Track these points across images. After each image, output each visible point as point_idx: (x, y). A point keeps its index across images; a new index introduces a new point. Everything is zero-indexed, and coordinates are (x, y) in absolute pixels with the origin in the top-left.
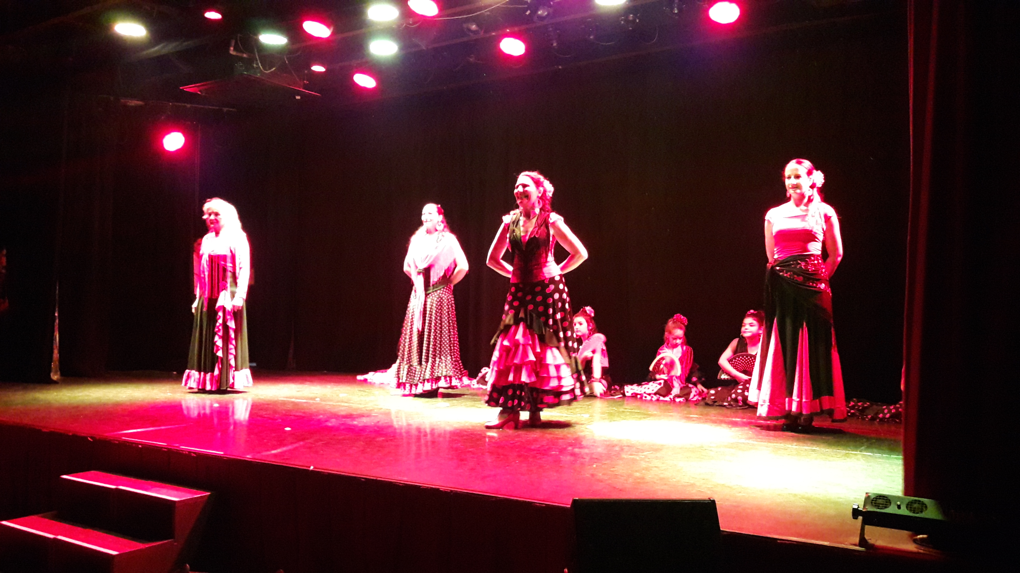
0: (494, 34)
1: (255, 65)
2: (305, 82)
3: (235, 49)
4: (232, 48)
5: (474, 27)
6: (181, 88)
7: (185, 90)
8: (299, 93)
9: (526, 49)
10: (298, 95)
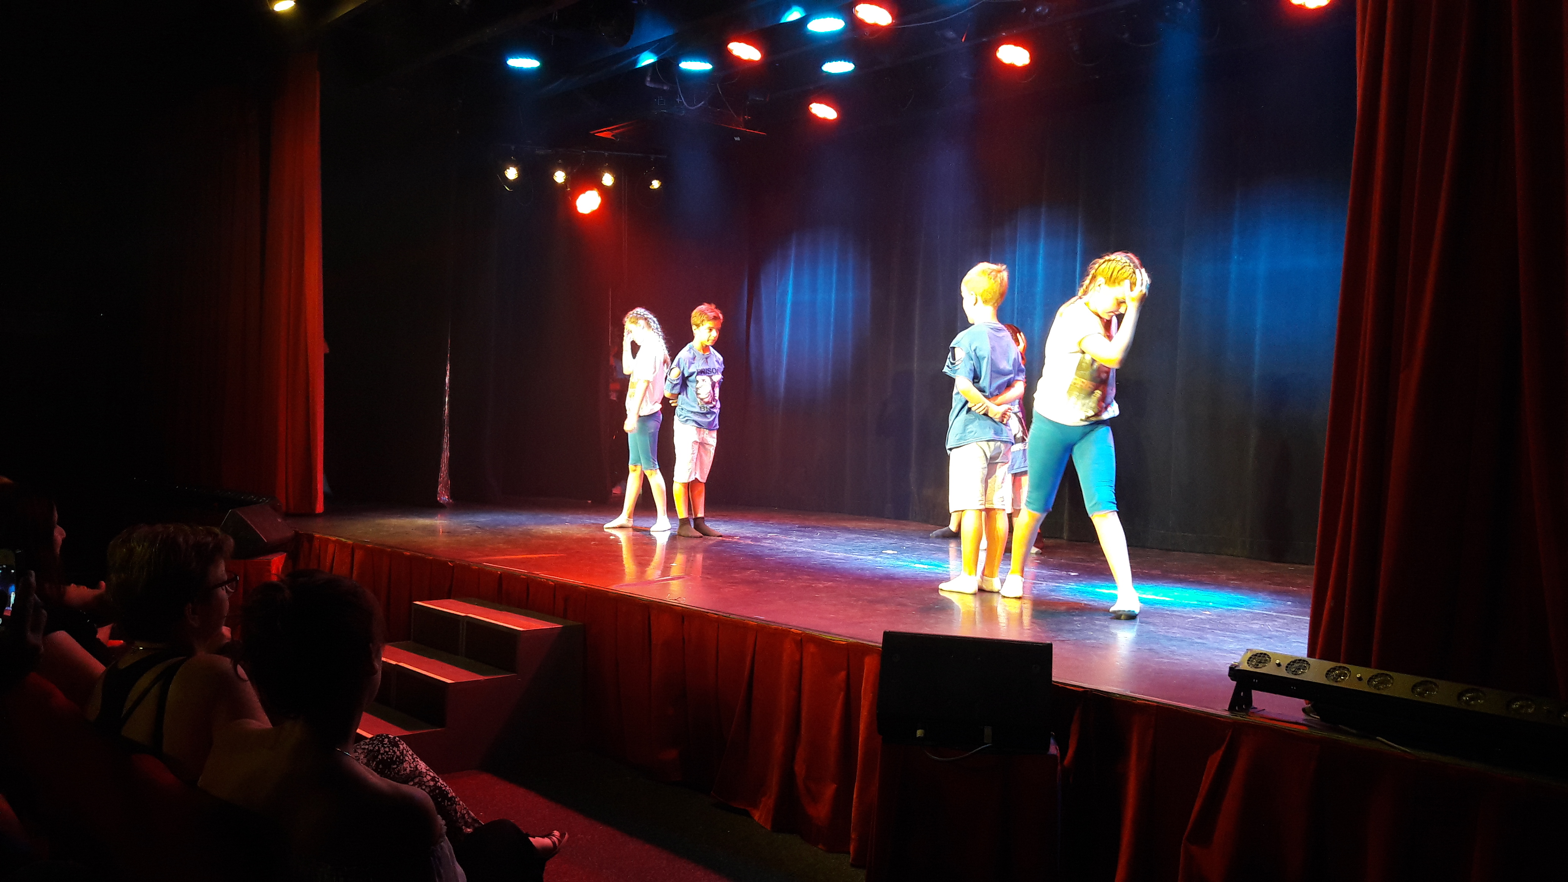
0: (984, 40)
1: (678, 100)
2: (746, 117)
3: (651, 81)
4: (649, 79)
5: (951, 34)
6: (592, 132)
7: (596, 135)
8: (738, 133)
9: (1031, 57)
10: (736, 136)
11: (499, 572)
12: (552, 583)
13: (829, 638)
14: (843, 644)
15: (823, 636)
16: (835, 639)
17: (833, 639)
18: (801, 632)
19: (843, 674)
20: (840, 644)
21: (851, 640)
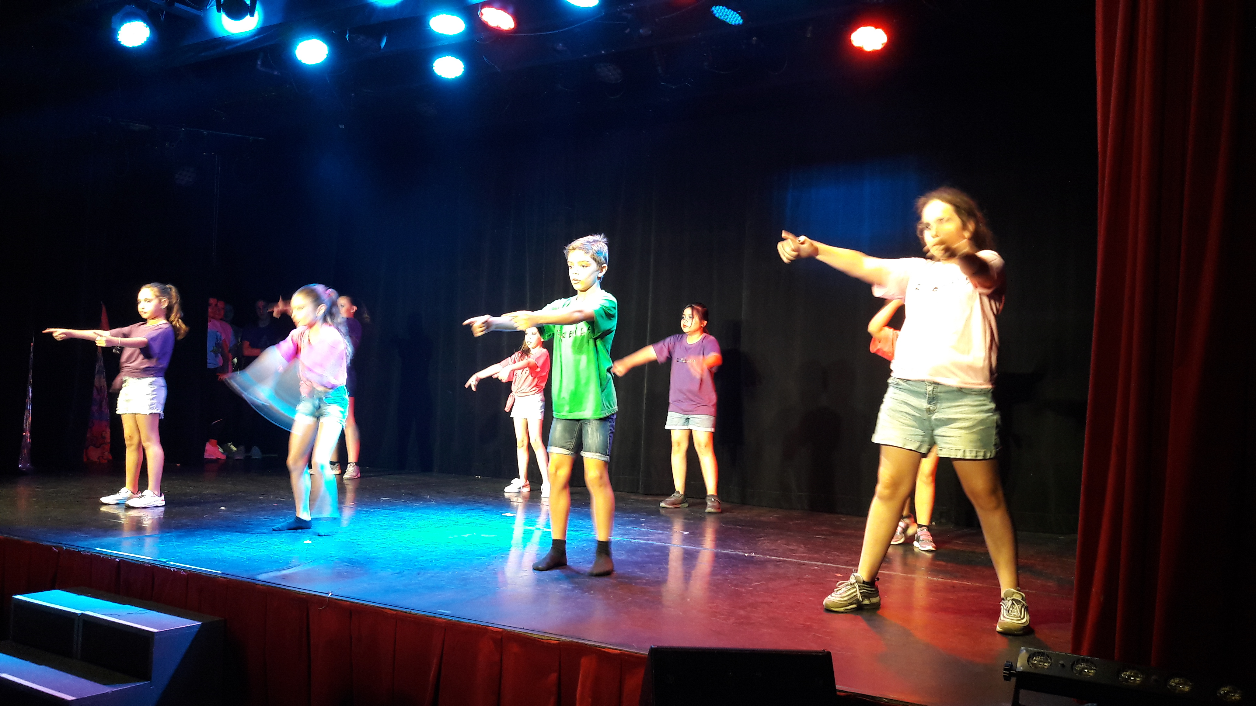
0: (585, 56)
3: (264, 64)
4: (259, 63)
5: (560, 46)
9: (623, 76)
11: (117, 560)
12: (185, 573)
13: (536, 636)
14: (553, 644)
15: (529, 635)
16: (544, 638)
17: (541, 637)
18: (501, 630)
19: (553, 676)
20: (550, 644)
21: (563, 638)
